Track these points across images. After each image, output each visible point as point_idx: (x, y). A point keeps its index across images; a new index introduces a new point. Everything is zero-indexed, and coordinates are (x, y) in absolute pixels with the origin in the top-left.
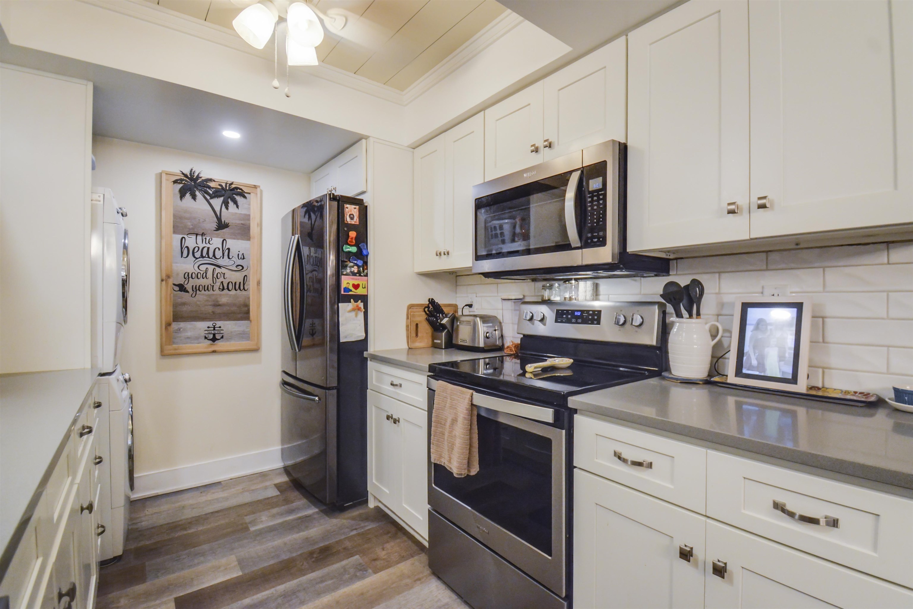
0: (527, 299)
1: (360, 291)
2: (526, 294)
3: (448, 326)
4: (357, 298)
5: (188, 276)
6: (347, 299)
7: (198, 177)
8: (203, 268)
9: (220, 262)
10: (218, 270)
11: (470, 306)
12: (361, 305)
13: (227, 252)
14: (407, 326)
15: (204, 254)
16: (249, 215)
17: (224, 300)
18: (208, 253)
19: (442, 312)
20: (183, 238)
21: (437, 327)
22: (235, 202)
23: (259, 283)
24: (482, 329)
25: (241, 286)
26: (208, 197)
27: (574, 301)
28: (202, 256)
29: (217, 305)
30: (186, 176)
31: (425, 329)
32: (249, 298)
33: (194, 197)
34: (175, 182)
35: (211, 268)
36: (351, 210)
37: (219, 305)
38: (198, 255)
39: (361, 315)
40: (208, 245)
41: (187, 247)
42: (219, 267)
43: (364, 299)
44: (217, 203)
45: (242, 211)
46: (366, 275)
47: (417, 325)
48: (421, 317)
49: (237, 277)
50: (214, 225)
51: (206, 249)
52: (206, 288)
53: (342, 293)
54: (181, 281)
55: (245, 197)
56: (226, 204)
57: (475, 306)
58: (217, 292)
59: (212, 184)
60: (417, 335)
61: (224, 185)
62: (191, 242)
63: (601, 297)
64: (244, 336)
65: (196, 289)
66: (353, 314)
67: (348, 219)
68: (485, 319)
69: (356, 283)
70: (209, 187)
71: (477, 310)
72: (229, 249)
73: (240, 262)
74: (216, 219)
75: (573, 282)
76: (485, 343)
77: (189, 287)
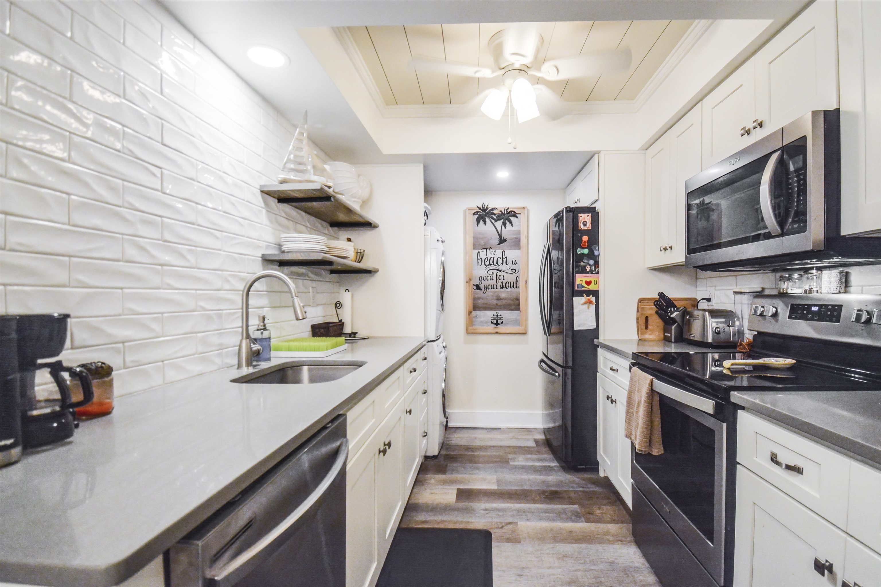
0: (767, 293)
1: (592, 287)
2: (765, 286)
3: (678, 320)
4: (589, 293)
5: (482, 279)
6: (580, 294)
7: (487, 208)
8: (490, 272)
9: (501, 268)
10: (500, 273)
11: (709, 300)
12: (593, 299)
13: (505, 260)
14: (637, 319)
15: (491, 263)
16: (520, 231)
17: (503, 295)
18: (493, 262)
19: (674, 306)
20: (479, 252)
21: (668, 322)
22: (511, 222)
23: (526, 282)
24: (712, 324)
25: (514, 285)
26: (493, 221)
27: (814, 295)
28: (490, 264)
29: (499, 299)
30: (480, 209)
31: (656, 322)
32: (519, 294)
33: (485, 223)
34: (474, 214)
35: (495, 272)
36: (585, 218)
37: (500, 299)
38: (487, 263)
39: (593, 307)
40: (493, 256)
41: (481, 259)
42: (500, 271)
43: (596, 293)
44: (499, 224)
45: (515, 228)
46: (598, 273)
47: (647, 318)
48: (651, 310)
49: (511, 278)
50: (497, 241)
51: (492, 259)
52: (492, 287)
53: (576, 289)
54: (477, 282)
55: (517, 217)
56: (504, 224)
57: (713, 301)
58: (499, 289)
59: (495, 212)
60: (647, 328)
61: (503, 211)
62: (483, 254)
63: (852, 289)
64: (517, 322)
65: (486, 288)
66: (586, 306)
67: (582, 227)
68: (715, 313)
69: (588, 280)
70: (494, 214)
71: (715, 305)
72: (506, 257)
73: (514, 267)
74: (498, 237)
75: (814, 271)
76: (713, 339)
77: (482, 286)
